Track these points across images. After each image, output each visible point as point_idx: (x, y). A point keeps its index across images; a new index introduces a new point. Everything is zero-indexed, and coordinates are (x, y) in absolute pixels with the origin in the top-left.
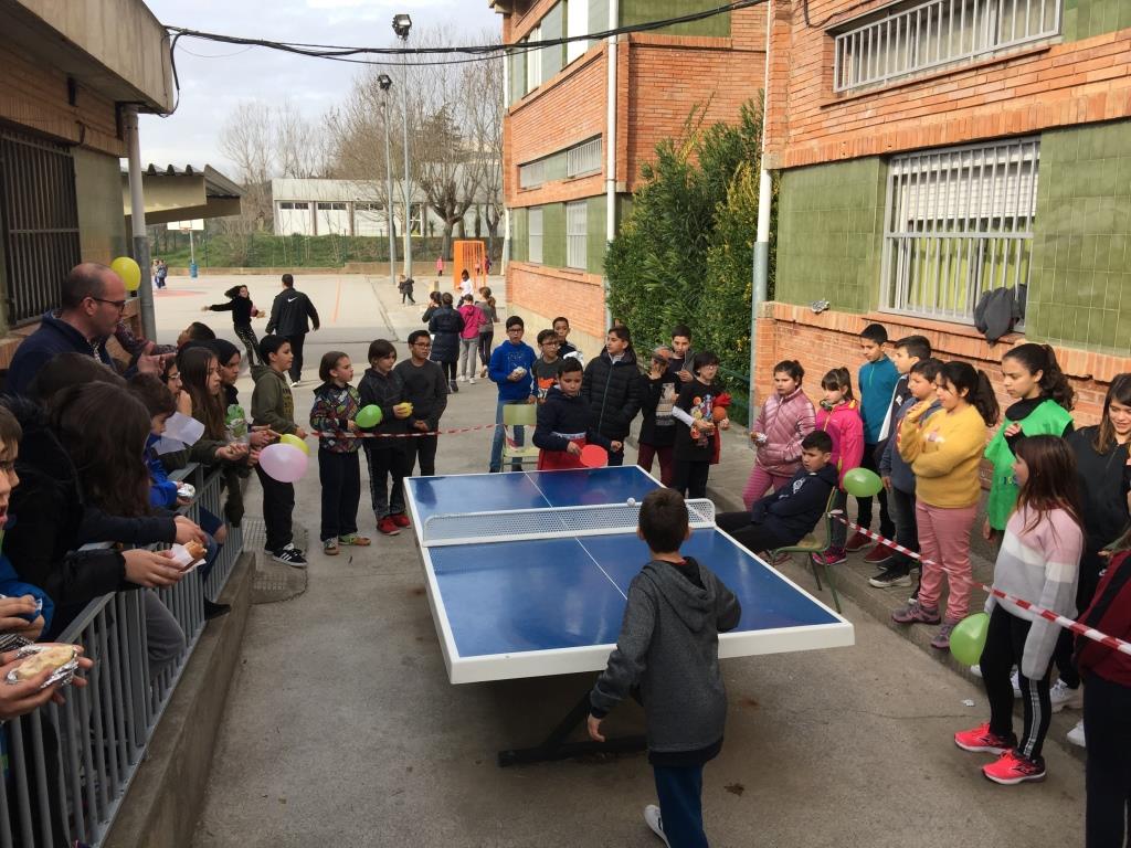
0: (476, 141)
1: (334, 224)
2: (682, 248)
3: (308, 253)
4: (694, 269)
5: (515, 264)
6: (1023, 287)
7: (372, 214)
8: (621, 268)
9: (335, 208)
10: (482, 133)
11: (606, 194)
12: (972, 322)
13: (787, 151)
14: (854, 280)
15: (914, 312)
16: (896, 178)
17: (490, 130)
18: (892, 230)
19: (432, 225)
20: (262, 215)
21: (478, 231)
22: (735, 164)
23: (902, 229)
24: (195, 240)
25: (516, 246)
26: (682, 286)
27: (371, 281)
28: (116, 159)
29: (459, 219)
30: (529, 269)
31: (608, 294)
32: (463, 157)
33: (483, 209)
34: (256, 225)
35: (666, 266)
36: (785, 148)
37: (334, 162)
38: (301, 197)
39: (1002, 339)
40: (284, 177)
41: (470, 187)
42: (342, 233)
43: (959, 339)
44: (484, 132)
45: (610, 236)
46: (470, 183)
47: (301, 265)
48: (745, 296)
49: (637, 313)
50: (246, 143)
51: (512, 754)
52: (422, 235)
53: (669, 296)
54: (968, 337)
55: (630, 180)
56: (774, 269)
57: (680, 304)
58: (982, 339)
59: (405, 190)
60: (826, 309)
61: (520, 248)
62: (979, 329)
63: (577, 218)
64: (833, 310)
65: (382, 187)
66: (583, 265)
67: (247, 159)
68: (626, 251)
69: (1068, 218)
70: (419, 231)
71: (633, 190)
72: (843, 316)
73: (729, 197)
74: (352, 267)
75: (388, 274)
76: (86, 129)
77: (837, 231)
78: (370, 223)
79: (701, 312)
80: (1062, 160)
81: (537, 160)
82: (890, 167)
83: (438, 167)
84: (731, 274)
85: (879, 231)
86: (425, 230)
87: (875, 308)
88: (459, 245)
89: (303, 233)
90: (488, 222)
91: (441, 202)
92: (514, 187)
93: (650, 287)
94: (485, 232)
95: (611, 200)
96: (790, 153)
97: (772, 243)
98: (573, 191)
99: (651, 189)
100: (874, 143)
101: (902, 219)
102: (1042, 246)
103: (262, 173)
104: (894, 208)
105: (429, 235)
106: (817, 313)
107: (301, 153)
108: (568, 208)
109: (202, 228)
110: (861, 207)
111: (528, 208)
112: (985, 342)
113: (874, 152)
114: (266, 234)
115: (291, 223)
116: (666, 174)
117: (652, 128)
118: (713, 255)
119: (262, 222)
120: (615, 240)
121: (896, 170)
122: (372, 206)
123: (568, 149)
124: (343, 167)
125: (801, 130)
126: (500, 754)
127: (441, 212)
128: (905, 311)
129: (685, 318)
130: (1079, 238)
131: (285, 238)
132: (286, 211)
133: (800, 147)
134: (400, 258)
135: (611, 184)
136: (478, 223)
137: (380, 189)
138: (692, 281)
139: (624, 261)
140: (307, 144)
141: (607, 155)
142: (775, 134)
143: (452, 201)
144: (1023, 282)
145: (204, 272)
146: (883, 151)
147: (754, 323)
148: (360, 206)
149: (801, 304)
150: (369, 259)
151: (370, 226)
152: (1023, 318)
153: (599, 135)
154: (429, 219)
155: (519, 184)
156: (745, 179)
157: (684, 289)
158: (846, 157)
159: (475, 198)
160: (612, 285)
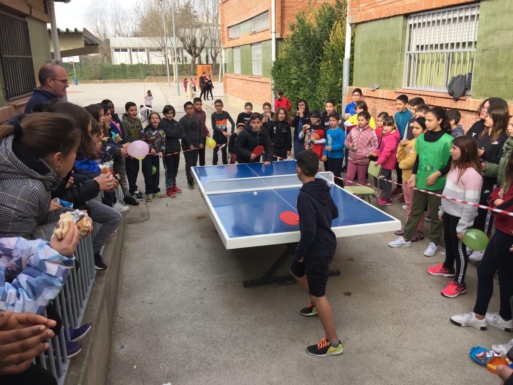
0: (205, 17)
1: (140, 58)
2: (309, 63)
3: (128, 72)
4: (314, 73)
5: (227, 75)
6: (470, 74)
7: (158, 53)
8: (280, 74)
9: (140, 51)
10: (208, 13)
11: (271, 39)
12: (447, 91)
13: (359, 14)
14: (391, 75)
15: (419, 88)
16: (411, 25)
17: (211, 12)
18: (409, 50)
19: (186, 59)
20: (106, 55)
21: (207, 61)
22: (333, 23)
23: (413, 49)
24: (76, 67)
25: (228, 66)
26: (308, 81)
27: (159, 85)
28: (45, 23)
29: (198, 55)
30: (234, 77)
31: (273, 86)
32: (199, 26)
33: (210, 50)
34: (103, 59)
35: (301, 72)
36: (358, 13)
37: (138, 29)
38: (124, 46)
39: (460, 98)
40: (115, 36)
41: (203, 40)
42: (144, 63)
43: (440, 99)
44: (209, 13)
45: (274, 59)
46: (203, 38)
47: (125, 78)
48: (339, 85)
49: (287, 95)
50: (96, 20)
51: (249, 282)
52: (181, 63)
53: (302, 86)
54: (445, 98)
55: (282, 32)
56: (352, 72)
57: (307, 90)
58: (451, 99)
59: (173, 42)
60: (377, 89)
61: (229, 67)
62: (450, 94)
63: (257, 51)
64: (381, 89)
65: (162, 40)
66: (261, 74)
67: (97, 28)
68: (282, 66)
69: (493, 40)
70: (180, 61)
71: (284, 37)
72: (385, 91)
73: (330, 38)
74: (149, 79)
75: (167, 81)
76: (33, 9)
77: (383, 52)
78: (157, 57)
79: (318, 93)
80: (490, 14)
81: (237, 24)
82: (408, 20)
83: (188, 30)
84: (332, 74)
85: (403, 51)
86: (183, 61)
87: (400, 87)
88: (199, 67)
89: (125, 63)
90: (212, 56)
91: (190, 47)
92: (226, 38)
93: (294, 82)
94: (211, 61)
95: (273, 42)
96: (360, 15)
97: (352, 59)
98: (256, 38)
99: (294, 35)
100: (401, 8)
101: (413, 44)
102: (479, 54)
103: (105, 35)
104: (410, 40)
105: (185, 63)
106: (373, 91)
107: (122, 25)
108: (253, 47)
109: (79, 61)
110: (394, 40)
111: (233, 47)
112: (453, 100)
113: (401, 13)
114: (109, 64)
115: (119, 59)
116: (300, 28)
117: (292, 7)
118: (323, 66)
119: (106, 59)
120: (276, 61)
121: (411, 22)
122: (157, 49)
123: (252, 18)
124: (143, 31)
125: (365, 4)
126: (244, 282)
127: (190, 52)
128: (414, 88)
129: (310, 96)
130: (498, 50)
131: (118, 66)
132: (117, 53)
133: (365, 12)
134: (172, 74)
135: (273, 34)
136: (207, 57)
137: (161, 41)
138: (313, 78)
139: (281, 70)
140: (125, 21)
141: (271, 20)
142: (353, 6)
143: (195, 46)
144: (470, 72)
145: (81, 83)
146: (405, 12)
147: (343, 97)
148: (152, 50)
149: (366, 87)
150: (157, 75)
151: (157, 59)
152: (470, 88)
153: (267, 11)
154: (184, 55)
155: (228, 37)
156: (337, 29)
157: (310, 82)
158: (388, 16)
159: (206, 45)
160: (275, 82)
